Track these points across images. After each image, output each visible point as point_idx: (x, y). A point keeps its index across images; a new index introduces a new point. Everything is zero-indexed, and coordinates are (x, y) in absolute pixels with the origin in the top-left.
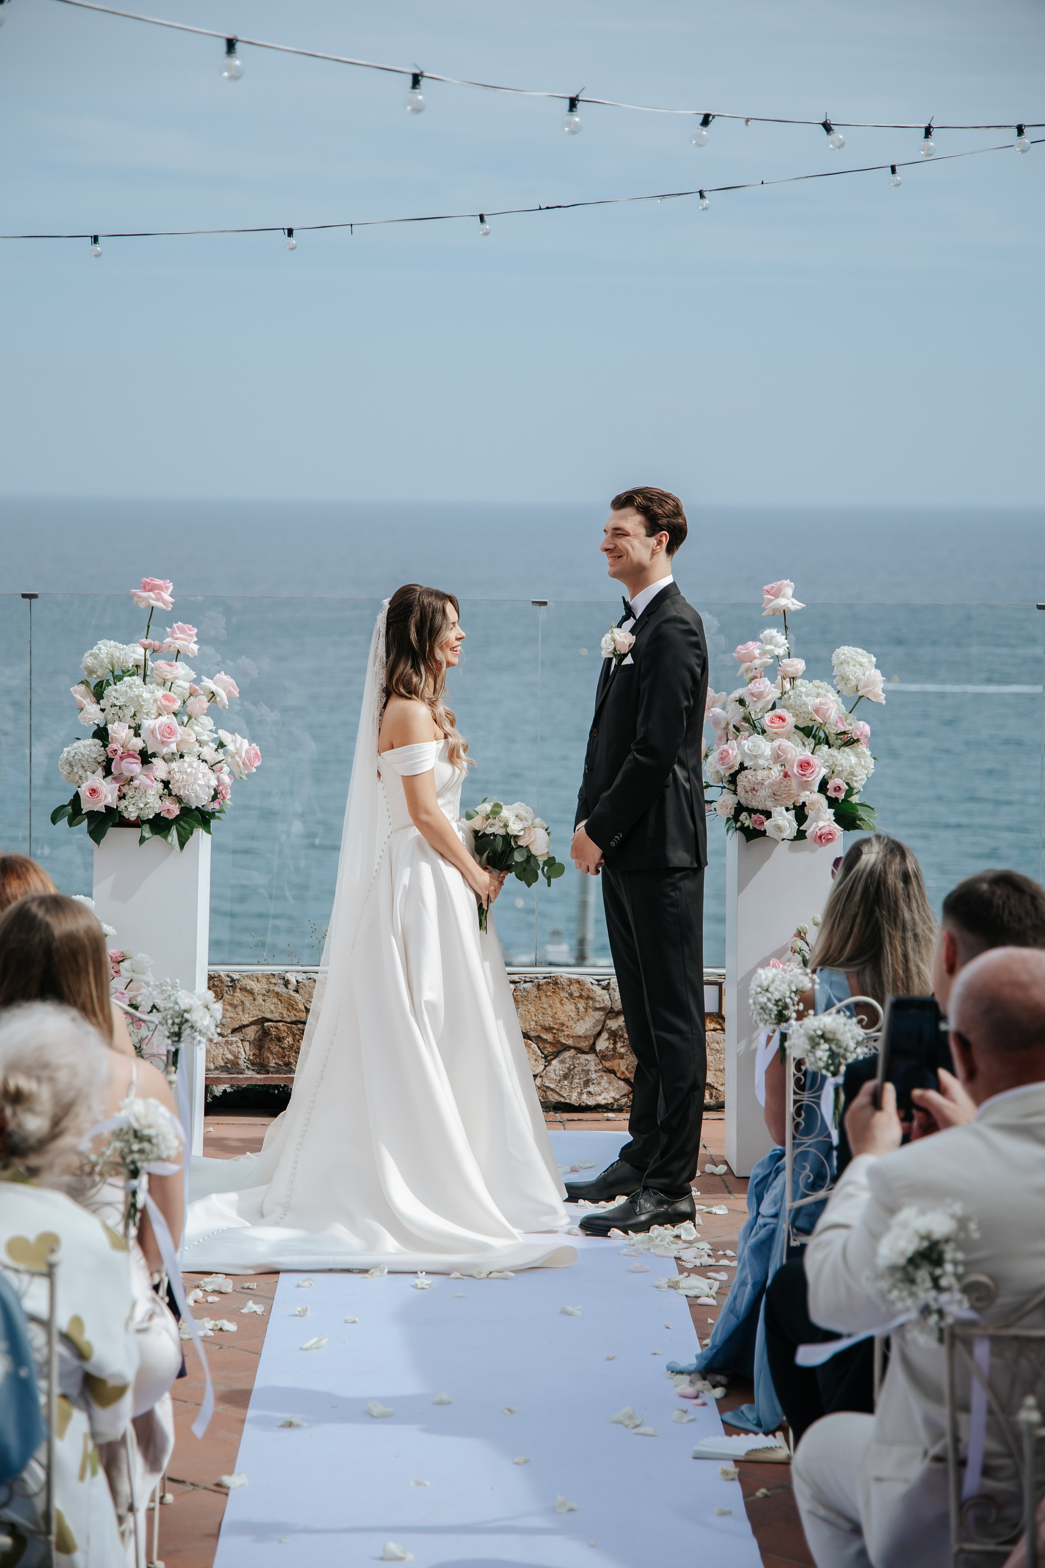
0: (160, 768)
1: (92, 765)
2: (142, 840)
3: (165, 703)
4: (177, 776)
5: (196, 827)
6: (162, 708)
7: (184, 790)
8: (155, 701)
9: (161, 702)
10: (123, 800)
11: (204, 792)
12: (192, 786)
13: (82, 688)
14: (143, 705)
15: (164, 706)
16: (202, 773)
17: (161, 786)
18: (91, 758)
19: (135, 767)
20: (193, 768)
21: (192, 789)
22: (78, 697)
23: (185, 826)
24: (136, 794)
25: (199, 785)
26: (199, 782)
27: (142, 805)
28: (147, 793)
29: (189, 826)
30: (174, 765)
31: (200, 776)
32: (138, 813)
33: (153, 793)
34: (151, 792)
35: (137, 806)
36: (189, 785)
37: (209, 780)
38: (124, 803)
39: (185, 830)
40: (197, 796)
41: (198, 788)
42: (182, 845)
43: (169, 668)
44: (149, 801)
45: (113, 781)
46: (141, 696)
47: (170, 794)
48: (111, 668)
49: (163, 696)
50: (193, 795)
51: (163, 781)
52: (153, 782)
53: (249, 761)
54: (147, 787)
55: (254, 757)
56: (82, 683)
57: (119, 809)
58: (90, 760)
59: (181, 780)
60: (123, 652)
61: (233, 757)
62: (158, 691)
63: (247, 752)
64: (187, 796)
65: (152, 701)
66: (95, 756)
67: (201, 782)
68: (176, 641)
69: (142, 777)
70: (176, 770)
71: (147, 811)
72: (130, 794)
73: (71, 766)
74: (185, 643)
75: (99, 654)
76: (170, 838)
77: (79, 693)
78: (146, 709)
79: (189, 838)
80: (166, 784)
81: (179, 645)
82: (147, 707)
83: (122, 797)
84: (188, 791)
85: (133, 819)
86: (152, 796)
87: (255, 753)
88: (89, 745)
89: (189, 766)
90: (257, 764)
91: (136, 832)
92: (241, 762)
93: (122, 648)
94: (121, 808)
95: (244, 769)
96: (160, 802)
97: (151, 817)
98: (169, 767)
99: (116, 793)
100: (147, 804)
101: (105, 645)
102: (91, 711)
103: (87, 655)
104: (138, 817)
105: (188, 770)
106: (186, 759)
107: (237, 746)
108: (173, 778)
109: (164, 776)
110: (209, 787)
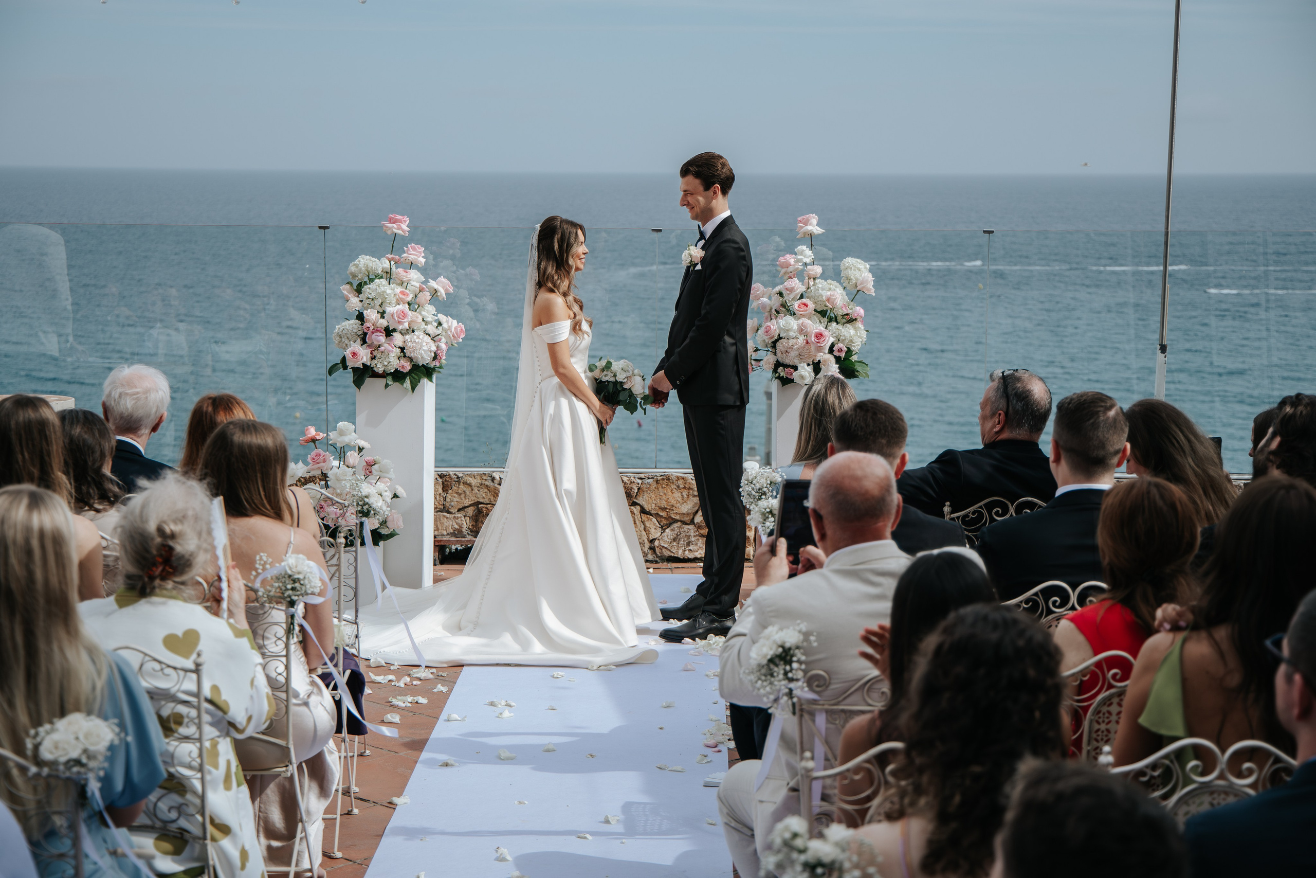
0: (398, 339)
1: (353, 336)
2: (387, 386)
3: (401, 296)
4: (409, 344)
5: (423, 378)
7: (413, 353)
8: (395, 295)
10: (374, 360)
11: (428, 355)
12: (418, 351)
13: (348, 286)
14: (387, 298)
15: (398, 298)
16: (425, 342)
17: (399, 350)
18: (352, 332)
19: (381, 338)
20: (420, 339)
21: (420, 353)
22: (345, 292)
23: (415, 377)
24: (380, 356)
25: (424, 350)
26: (423, 348)
27: (386, 363)
28: (388, 355)
29: (418, 377)
30: (407, 337)
31: (424, 344)
32: (383, 368)
34: (392, 355)
35: (382, 364)
36: (416, 350)
37: (430, 347)
38: (375, 362)
39: (415, 380)
40: (422, 358)
41: (423, 352)
42: (414, 389)
43: (405, 274)
45: (365, 347)
46: (386, 292)
47: (405, 356)
48: (367, 274)
49: (399, 292)
50: (419, 357)
51: (400, 348)
52: (393, 348)
53: (457, 334)
54: (389, 351)
55: (460, 332)
56: (348, 283)
57: (371, 366)
58: (352, 334)
59: (410, 347)
60: (374, 263)
61: (446, 332)
62: (396, 288)
63: (456, 328)
64: (416, 357)
65: (393, 295)
66: (356, 331)
67: (425, 348)
68: (410, 256)
69: (387, 345)
70: (409, 340)
71: (389, 367)
72: (376, 356)
73: (341, 337)
74: (416, 258)
75: (358, 265)
76: (405, 385)
77: (345, 289)
78: (388, 301)
79: (417, 385)
80: (402, 349)
81: (412, 259)
82: (390, 299)
83: (373, 358)
84: (417, 354)
85: (381, 372)
86: (391, 358)
87: (462, 329)
88: (352, 324)
89: (418, 337)
90: (463, 336)
91: (382, 381)
92: (451, 336)
93: (375, 261)
94: (373, 365)
95: (454, 340)
96: (398, 361)
97: (392, 371)
98: (404, 338)
99: (369, 355)
100: (390, 362)
101: (363, 259)
102: (354, 302)
103: (351, 265)
104: (384, 371)
105: (417, 340)
106: (416, 333)
107: (450, 324)
108: (407, 345)
109: (401, 344)
110: (430, 352)
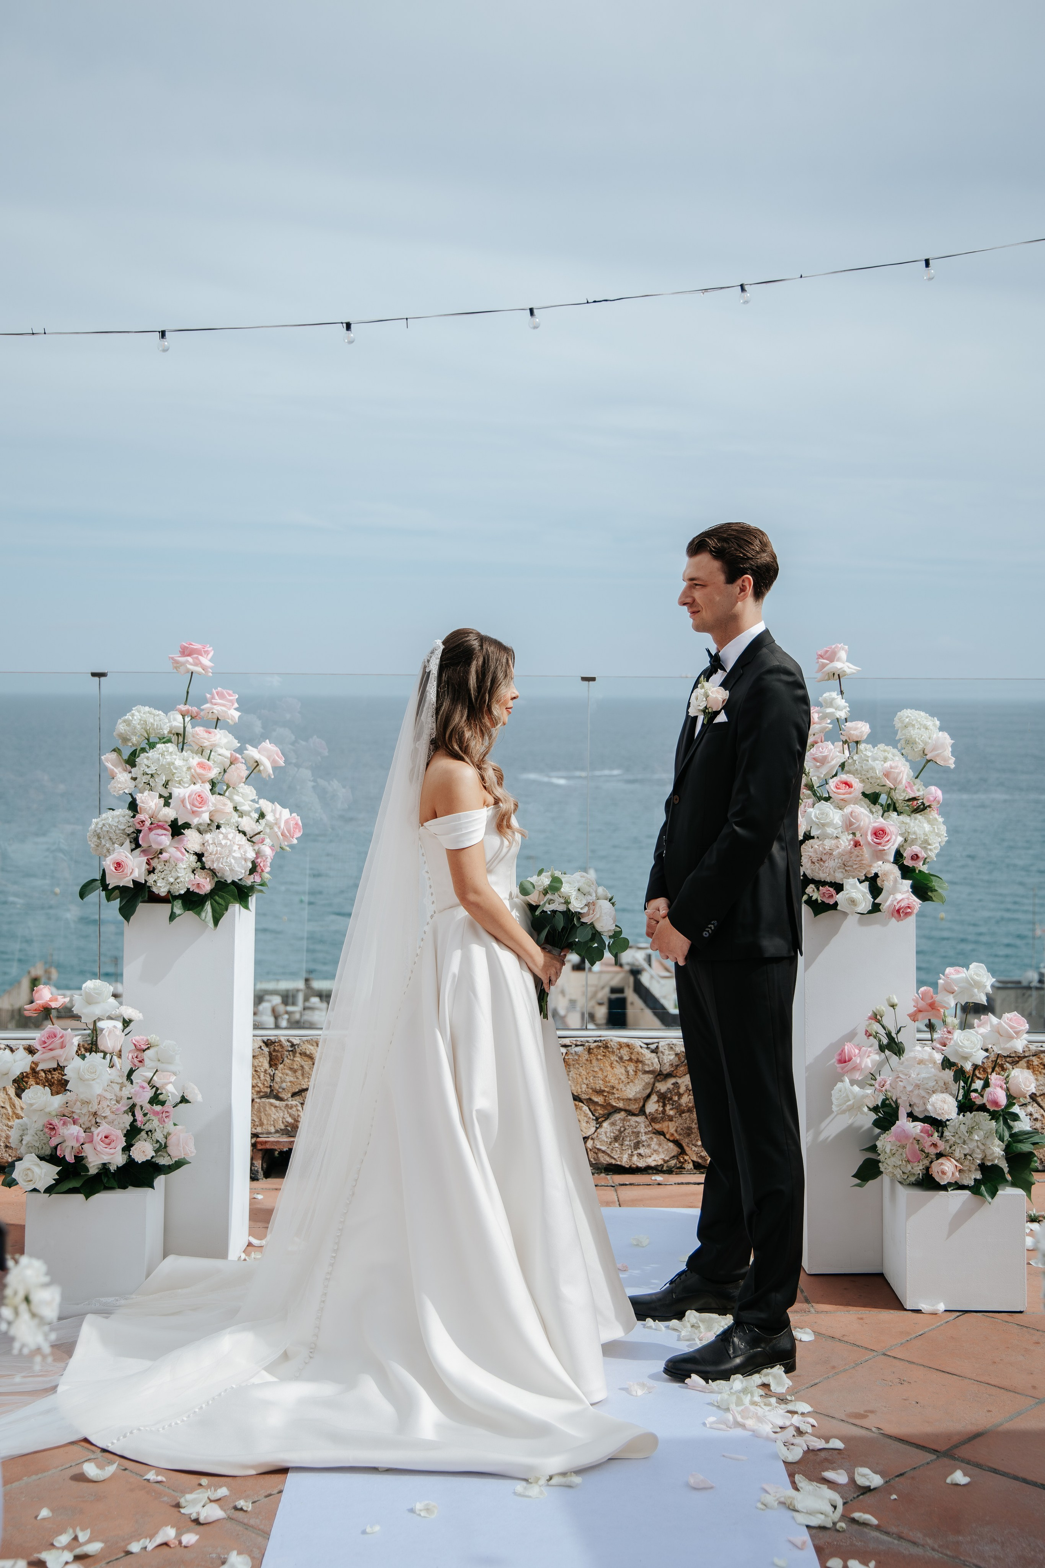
0: (192, 839)
1: (120, 836)
2: (172, 917)
3: (200, 771)
4: (211, 848)
5: (232, 903)
6: (196, 776)
7: (218, 863)
8: (189, 768)
9: (195, 770)
10: (152, 874)
11: (240, 865)
12: (227, 859)
13: (116, 756)
14: (175, 773)
15: (199, 775)
16: (238, 845)
17: (194, 858)
18: (119, 830)
19: (164, 839)
20: (228, 839)
21: (226, 862)
22: (109, 765)
23: (221, 901)
24: (166, 868)
25: (234, 858)
26: (234, 854)
27: (172, 880)
28: (178, 866)
29: (224, 901)
30: (208, 836)
31: (236, 848)
32: (168, 888)
33: (185, 866)
34: (182, 865)
35: (167, 880)
36: (223, 858)
37: (245, 852)
38: (153, 877)
39: (220, 906)
40: (231, 870)
41: (233, 861)
42: (216, 922)
43: (208, 736)
44: (179, 875)
45: (141, 854)
46: (173, 764)
47: (203, 868)
48: (146, 736)
49: (199, 764)
50: (227, 868)
51: (196, 854)
52: (183, 854)
53: (289, 831)
54: (177, 859)
55: (294, 828)
56: (116, 751)
57: (148, 884)
58: (118, 832)
59: (214, 853)
60: (157, 718)
61: (272, 829)
62: (193, 758)
63: (287, 822)
64: (221, 869)
65: (185, 769)
66: (122, 827)
67: (238, 855)
68: (215, 706)
69: (172, 850)
70: (210, 842)
71: (178, 885)
72: (159, 867)
73: (99, 838)
74: (224, 708)
75: (132, 721)
76: (203, 914)
77: (112, 762)
78: (178, 777)
79: (223, 914)
80: (200, 856)
81: (217, 710)
82: (179, 775)
83: (151, 871)
84: (222, 864)
85: (163, 894)
86: (183, 870)
87: (297, 824)
88: (118, 816)
89: (226, 837)
90: (298, 834)
91: (165, 908)
92: (279, 834)
93: (158, 715)
94: (150, 882)
95: (284, 840)
96: (192, 876)
97: (182, 892)
98: (203, 839)
99: (145, 867)
100: (178, 878)
101: (139, 712)
102: (122, 780)
103: (120, 721)
104: (169, 892)
105: (223, 842)
106: (223, 830)
107: (278, 816)
108: (207, 850)
109: (198, 850)
110: (246, 860)
